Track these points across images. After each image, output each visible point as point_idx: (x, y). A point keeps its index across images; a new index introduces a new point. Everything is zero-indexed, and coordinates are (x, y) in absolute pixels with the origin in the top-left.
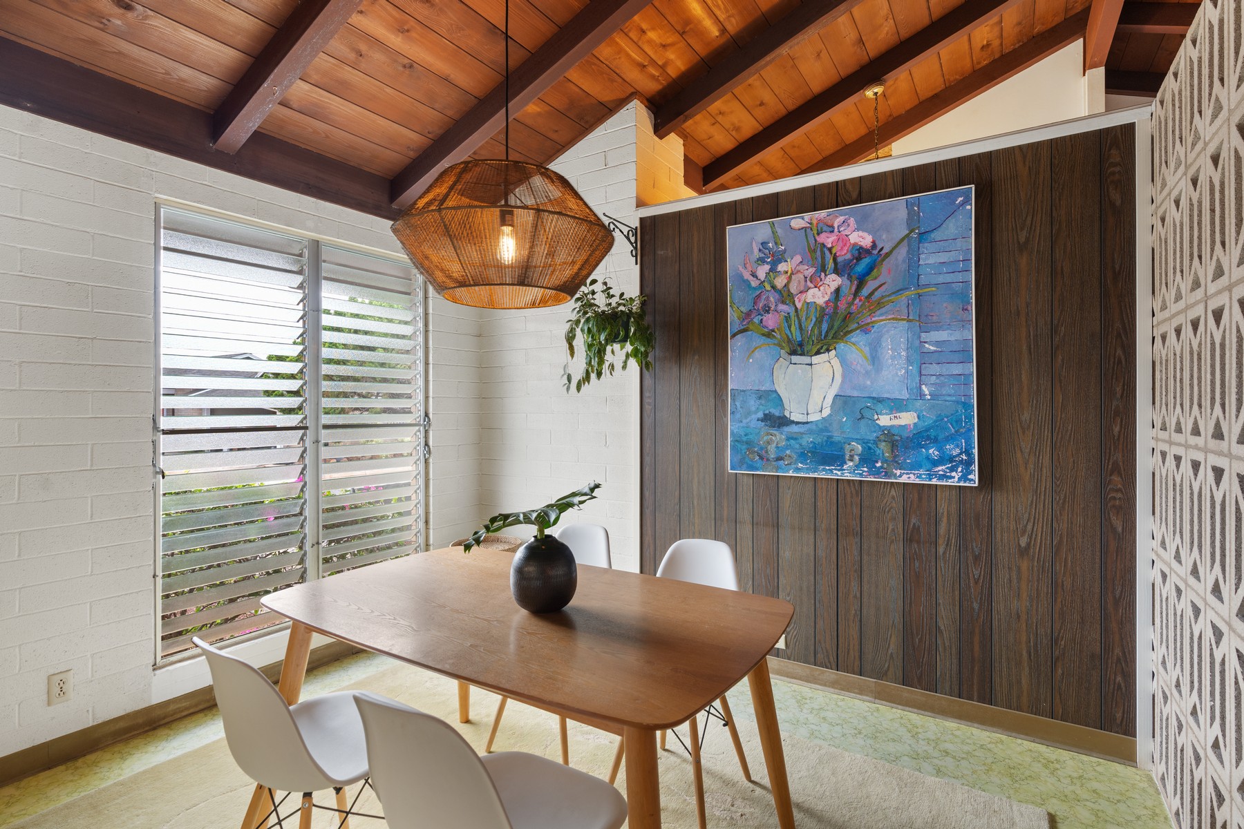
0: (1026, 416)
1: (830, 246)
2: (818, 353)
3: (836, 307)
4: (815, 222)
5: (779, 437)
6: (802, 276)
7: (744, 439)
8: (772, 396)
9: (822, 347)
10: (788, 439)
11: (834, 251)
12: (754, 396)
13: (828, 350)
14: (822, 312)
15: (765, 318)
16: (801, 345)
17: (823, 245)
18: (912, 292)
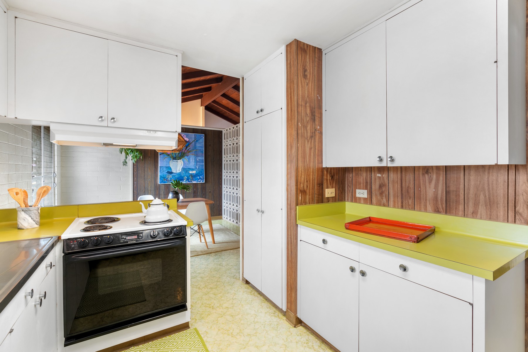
0: (210, 171)
2: (179, 160)
3: (182, 151)
5: (171, 176)
7: (163, 177)
8: (169, 168)
10: (172, 176)
12: (165, 168)
13: (181, 159)
16: (175, 158)
18: (195, 150)
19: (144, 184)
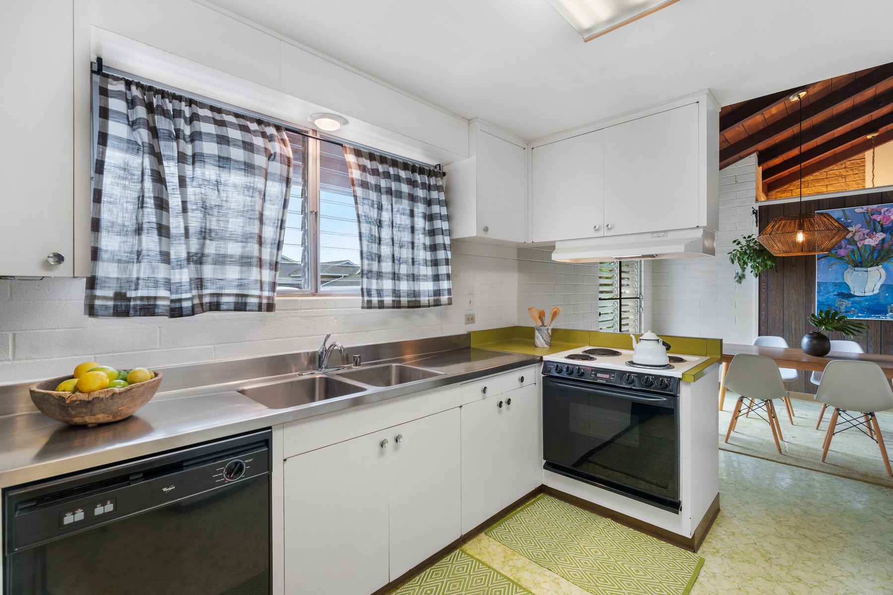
1: (879, 220)
2: (871, 266)
3: (882, 247)
4: (870, 210)
5: (847, 303)
6: (861, 233)
7: (826, 303)
9: (874, 264)
11: (881, 222)
12: (832, 285)
13: (877, 265)
14: (873, 249)
15: (838, 251)
16: (861, 263)
17: (875, 220)
19: (782, 316)
